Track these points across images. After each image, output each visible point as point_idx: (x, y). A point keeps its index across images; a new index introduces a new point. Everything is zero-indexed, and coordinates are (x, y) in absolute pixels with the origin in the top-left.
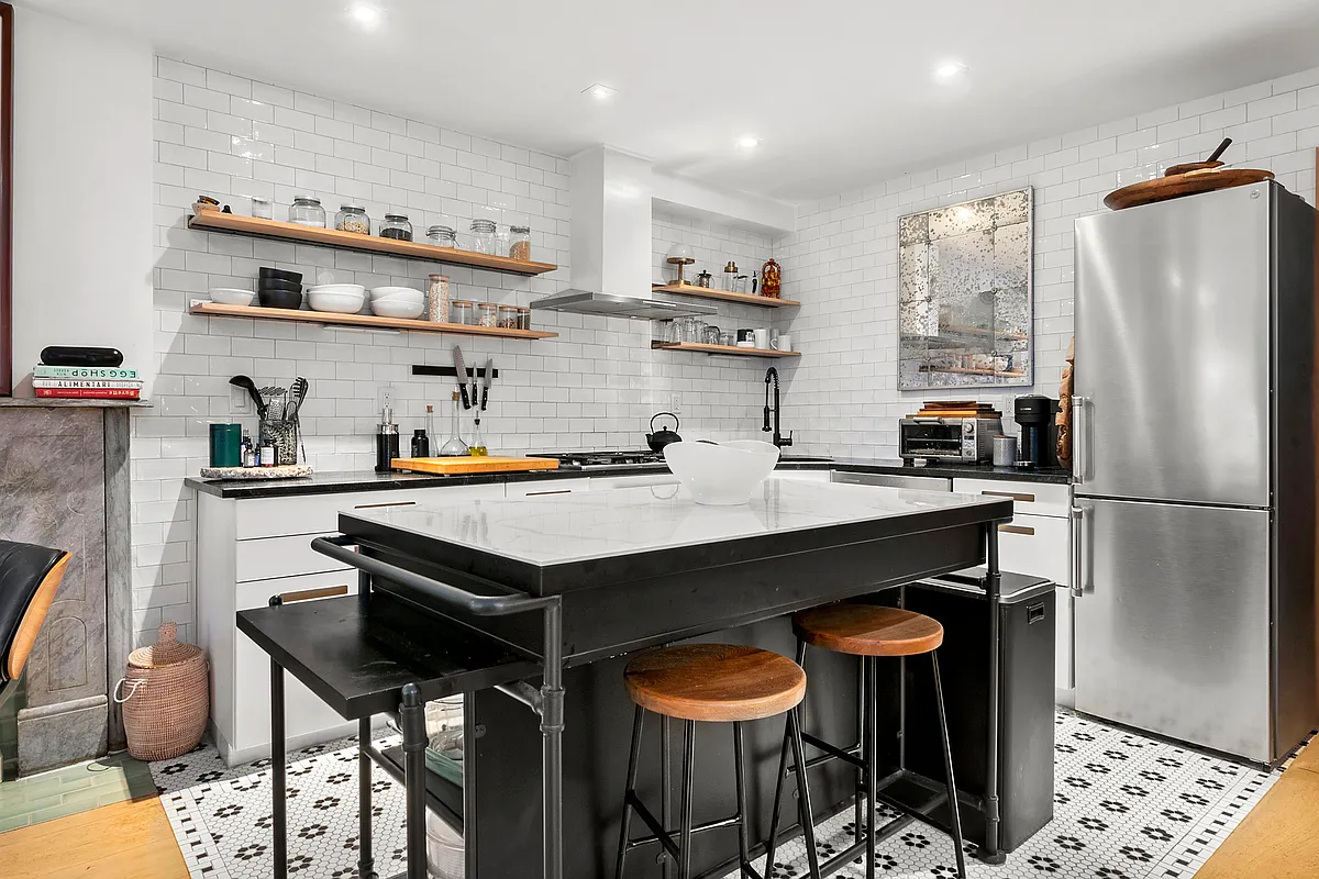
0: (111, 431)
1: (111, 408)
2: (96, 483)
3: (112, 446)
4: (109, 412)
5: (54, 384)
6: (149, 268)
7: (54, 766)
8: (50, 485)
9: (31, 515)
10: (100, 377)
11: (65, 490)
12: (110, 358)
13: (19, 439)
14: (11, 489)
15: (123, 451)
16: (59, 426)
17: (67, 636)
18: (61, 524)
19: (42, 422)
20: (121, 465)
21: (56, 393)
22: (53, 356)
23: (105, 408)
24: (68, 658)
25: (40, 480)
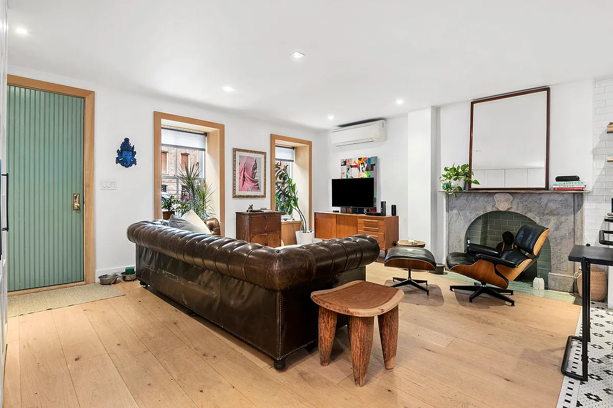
0: (576, 200)
1: (576, 193)
2: (571, 215)
3: (576, 204)
4: (575, 195)
5: (558, 187)
6: (591, 149)
7: (557, 290)
8: (558, 214)
9: (552, 222)
10: (571, 184)
11: (562, 216)
12: (576, 179)
13: (549, 201)
14: (547, 214)
15: (580, 206)
16: (561, 198)
17: (562, 256)
18: (561, 225)
19: (556, 197)
20: (579, 210)
21: (559, 189)
22: (559, 179)
23: (574, 193)
24: (562, 262)
25: (555, 212)
